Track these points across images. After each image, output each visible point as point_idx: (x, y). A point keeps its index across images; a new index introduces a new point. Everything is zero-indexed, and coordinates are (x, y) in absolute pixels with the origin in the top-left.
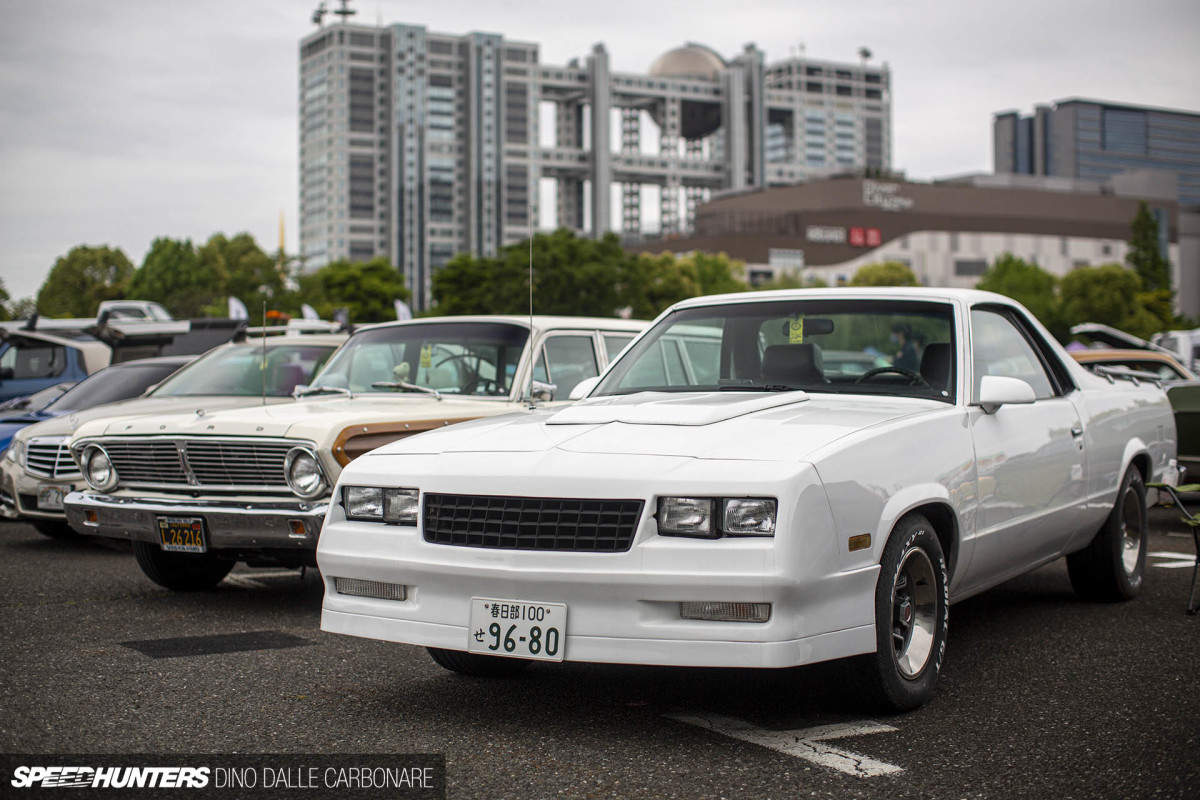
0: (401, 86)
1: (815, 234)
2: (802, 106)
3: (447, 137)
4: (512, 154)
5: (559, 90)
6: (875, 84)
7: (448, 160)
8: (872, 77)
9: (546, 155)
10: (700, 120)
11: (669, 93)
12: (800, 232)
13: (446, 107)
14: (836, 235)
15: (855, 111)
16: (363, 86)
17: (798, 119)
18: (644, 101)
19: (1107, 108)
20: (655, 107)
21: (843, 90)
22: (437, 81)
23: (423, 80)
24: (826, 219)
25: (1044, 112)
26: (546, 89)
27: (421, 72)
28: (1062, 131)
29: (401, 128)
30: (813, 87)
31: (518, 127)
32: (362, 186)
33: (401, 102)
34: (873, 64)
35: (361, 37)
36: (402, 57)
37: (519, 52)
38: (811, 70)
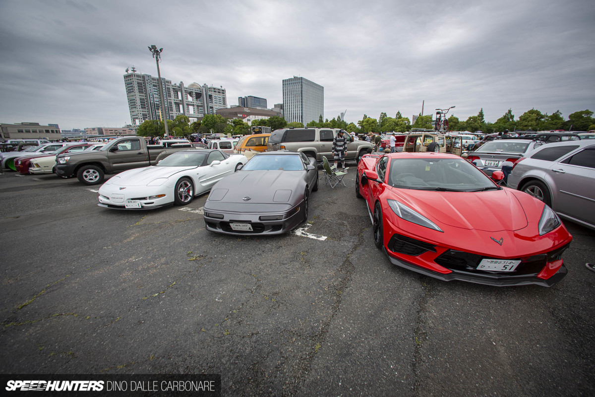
0: (148, 86)
1: (239, 115)
2: (213, 94)
3: (157, 96)
6: (223, 92)
7: (158, 100)
10: (198, 96)
11: (193, 91)
13: (156, 90)
14: (241, 115)
15: (221, 96)
16: (140, 85)
17: (213, 96)
18: (189, 92)
20: (190, 94)
21: (219, 92)
22: (154, 86)
23: (151, 86)
24: (239, 113)
25: (246, 98)
27: (151, 84)
28: (249, 100)
29: (149, 93)
30: (215, 91)
31: (169, 95)
32: (143, 104)
33: (148, 89)
34: (223, 88)
35: (138, 76)
36: (147, 80)
37: (168, 82)
38: (214, 89)
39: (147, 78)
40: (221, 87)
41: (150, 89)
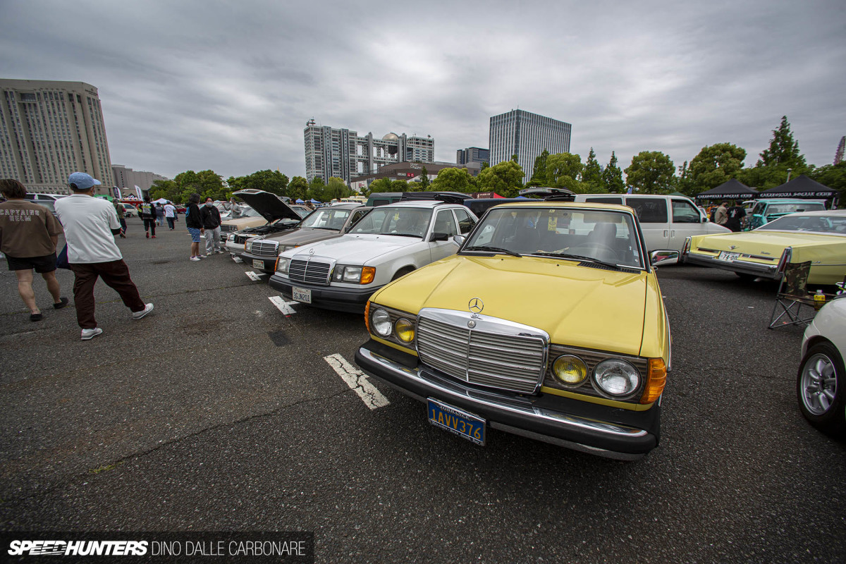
0: (326, 140)
1: (399, 174)
2: (415, 147)
3: (337, 153)
4: (351, 156)
5: (363, 143)
6: (431, 143)
7: (338, 157)
8: (430, 141)
9: (359, 157)
10: (393, 150)
11: (386, 144)
12: (396, 174)
13: (336, 146)
14: (404, 175)
15: (427, 148)
16: (317, 140)
17: (414, 150)
18: (380, 145)
19: (480, 149)
20: (383, 147)
21: (424, 144)
22: (334, 140)
23: (331, 139)
24: (401, 171)
25: (467, 150)
26: (359, 142)
27: (331, 137)
28: (471, 153)
29: (326, 150)
30: (417, 143)
31: (353, 151)
32: (318, 163)
33: (326, 144)
34: (431, 139)
35: (317, 129)
36: (325, 134)
37: (352, 134)
38: (417, 140)
39: (325, 131)
40: (429, 136)
41: (328, 143)
